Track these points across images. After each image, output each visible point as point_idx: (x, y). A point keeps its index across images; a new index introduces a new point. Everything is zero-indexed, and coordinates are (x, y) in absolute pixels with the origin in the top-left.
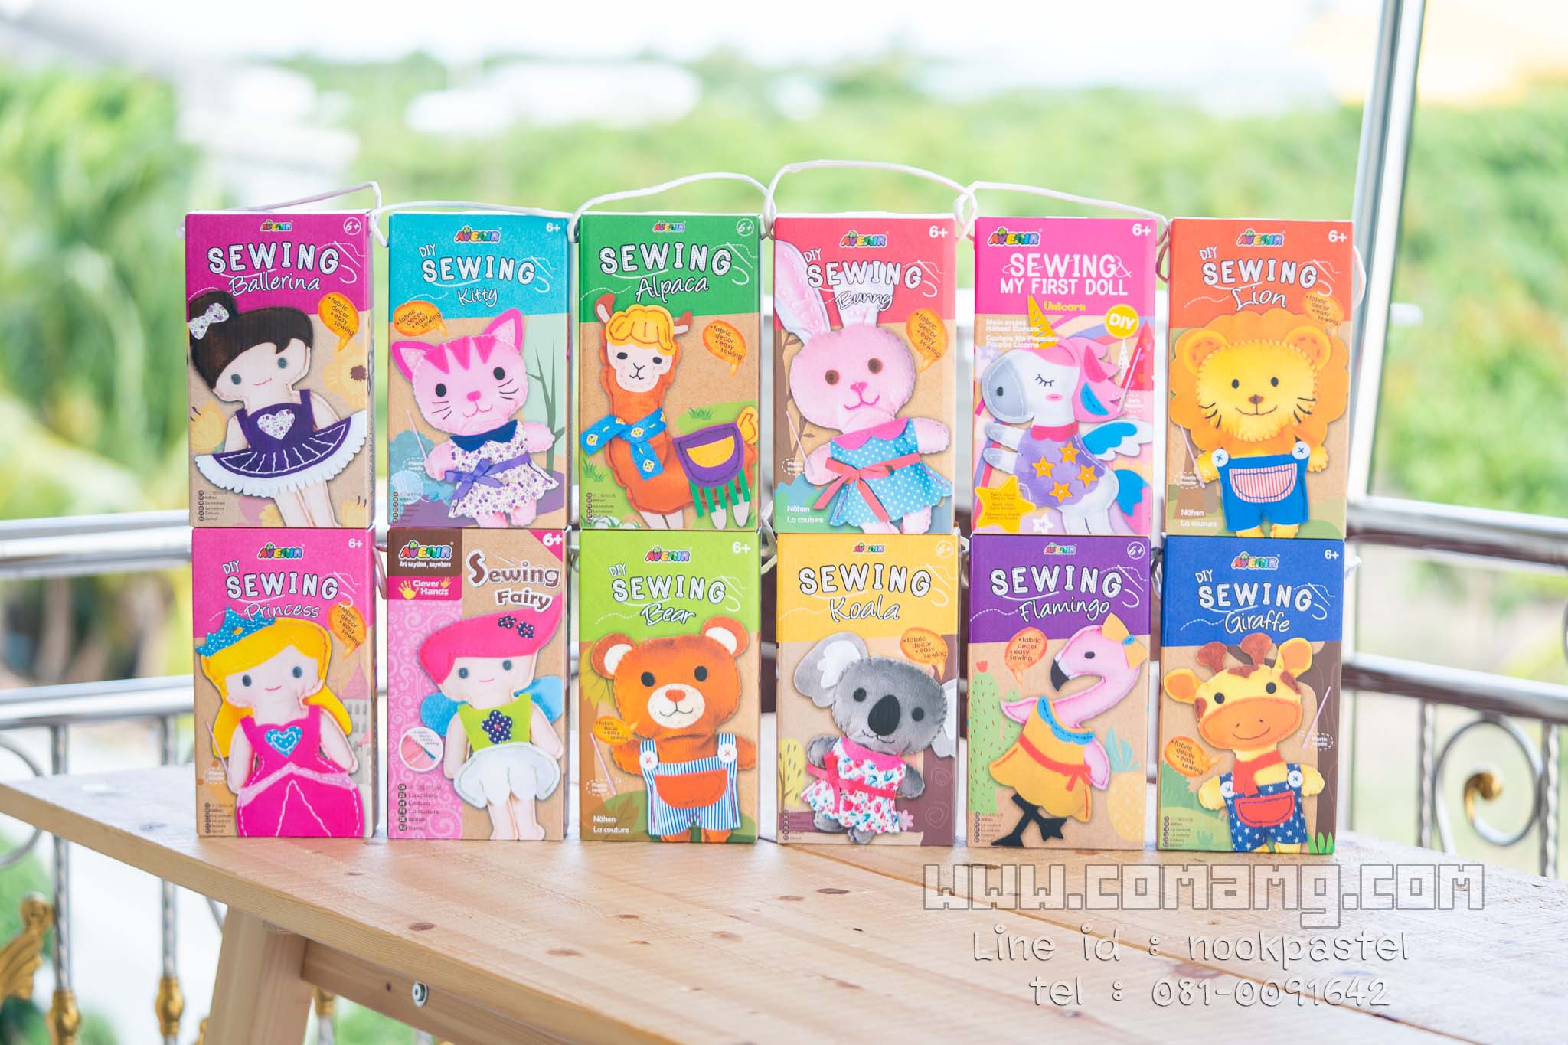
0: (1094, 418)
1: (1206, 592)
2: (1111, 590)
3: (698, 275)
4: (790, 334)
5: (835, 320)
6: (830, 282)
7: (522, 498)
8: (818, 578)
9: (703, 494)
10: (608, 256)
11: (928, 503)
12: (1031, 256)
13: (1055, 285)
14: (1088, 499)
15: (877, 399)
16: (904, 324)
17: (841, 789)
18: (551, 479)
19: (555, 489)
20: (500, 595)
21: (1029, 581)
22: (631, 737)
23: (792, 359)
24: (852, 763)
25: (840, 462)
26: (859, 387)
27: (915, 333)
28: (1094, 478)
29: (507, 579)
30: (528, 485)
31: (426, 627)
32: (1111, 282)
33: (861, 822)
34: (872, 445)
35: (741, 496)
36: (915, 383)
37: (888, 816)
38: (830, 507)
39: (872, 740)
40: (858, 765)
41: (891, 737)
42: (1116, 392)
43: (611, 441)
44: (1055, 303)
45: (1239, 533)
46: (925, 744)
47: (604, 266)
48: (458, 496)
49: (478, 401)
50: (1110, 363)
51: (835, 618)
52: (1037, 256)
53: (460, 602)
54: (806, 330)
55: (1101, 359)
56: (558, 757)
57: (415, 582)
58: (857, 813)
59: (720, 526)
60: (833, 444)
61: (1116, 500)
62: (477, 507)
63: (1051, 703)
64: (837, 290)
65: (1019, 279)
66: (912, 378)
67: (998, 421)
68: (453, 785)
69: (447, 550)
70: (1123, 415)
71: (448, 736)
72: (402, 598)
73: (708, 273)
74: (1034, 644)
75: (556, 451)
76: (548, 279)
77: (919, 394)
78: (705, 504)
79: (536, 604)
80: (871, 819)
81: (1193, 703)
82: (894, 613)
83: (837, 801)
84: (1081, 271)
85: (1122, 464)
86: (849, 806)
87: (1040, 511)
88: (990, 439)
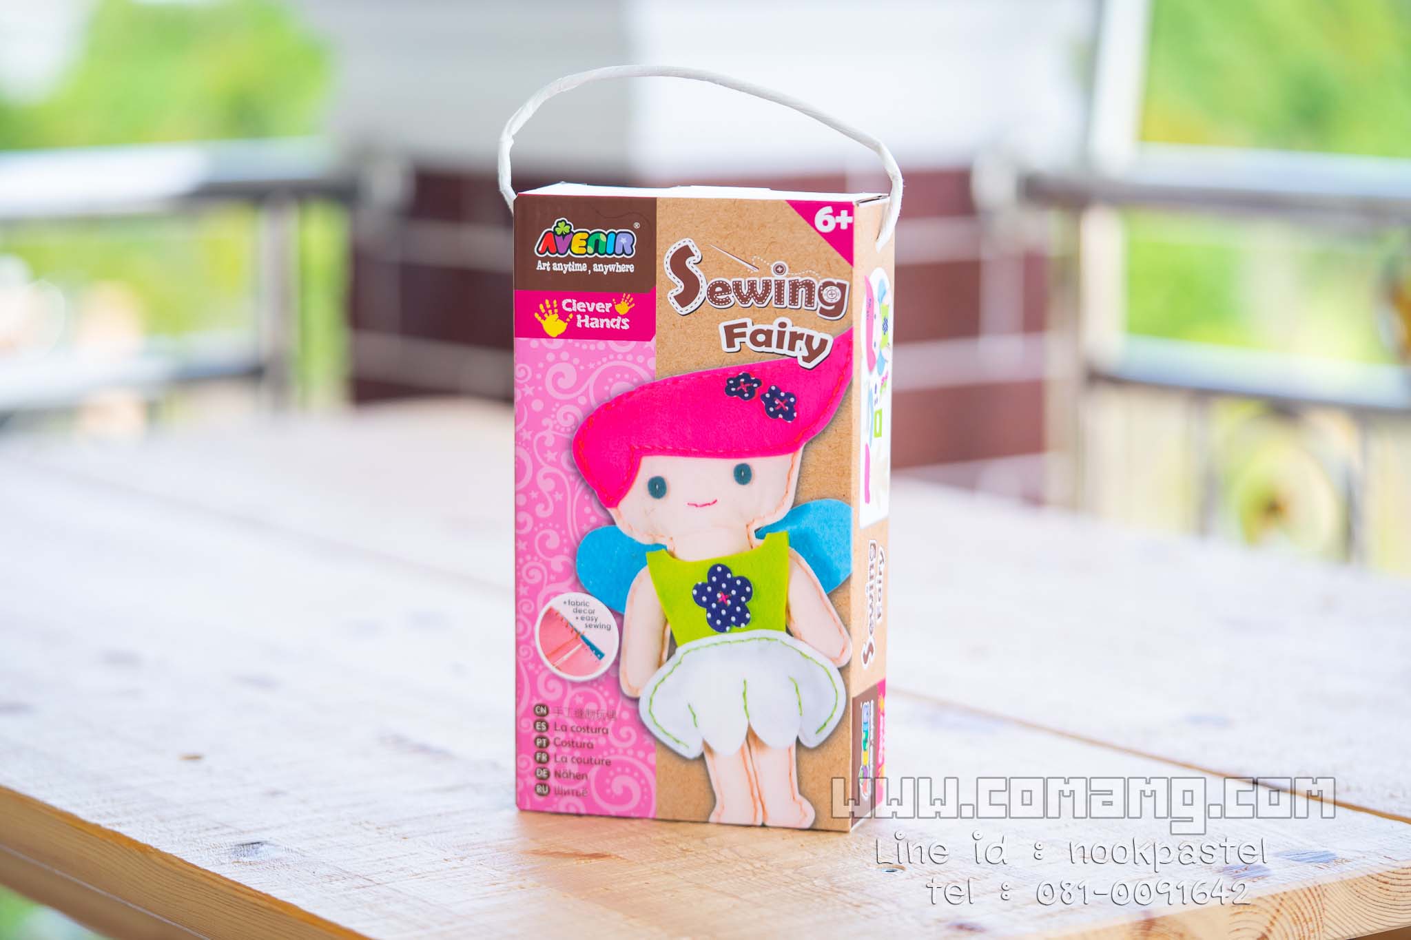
20: (729, 330)
29: (744, 299)
31: (586, 394)
53: (651, 345)
56: (843, 664)
57: (564, 302)
68: (637, 712)
69: (627, 239)
71: (627, 614)
72: (540, 333)
79: (800, 351)
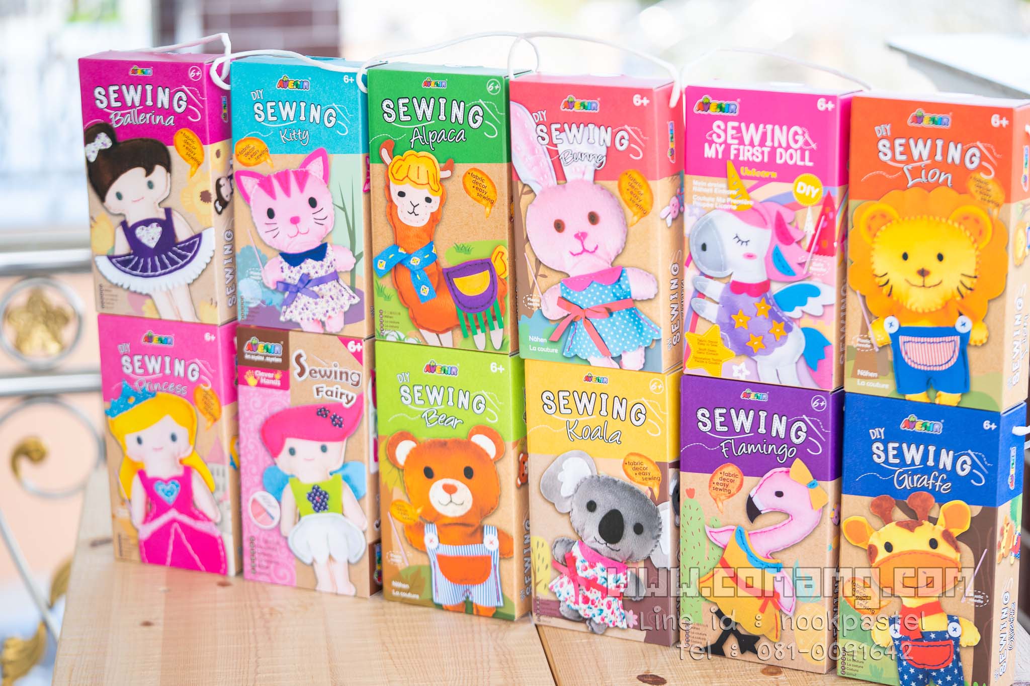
0: (784, 278)
1: (878, 448)
2: (798, 437)
3: (458, 128)
4: (525, 185)
5: (560, 175)
6: (555, 141)
7: (334, 309)
8: (556, 401)
9: (467, 318)
10: (388, 106)
11: (641, 343)
12: (731, 124)
13: (750, 153)
14: (778, 351)
15: (596, 248)
16: (616, 183)
17: (579, 585)
18: (354, 295)
19: (356, 304)
20: (317, 389)
21: (728, 422)
22: (418, 520)
23: (527, 208)
24: (587, 564)
25: (568, 301)
26: (581, 236)
27: (625, 190)
28: (784, 333)
30: (338, 299)
31: (265, 411)
32: (799, 152)
33: (596, 615)
34: (594, 288)
35: (496, 323)
36: (627, 236)
37: (617, 613)
38: (563, 340)
39: (602, 546)
40: (592, 566)
41: (617, 546)
42: (804, 257)
43: (395, 267)
44: (750, 169)
45: (909, 397)
46: (645, 556)
47: (385, 115)
48: (287, 303)
49: (298, 225)
50: (797, 227)
51: (571, 436)
52: (736, 124)
53: (288, 392)
54: (537, 182)
55: (790, 224)
56: (364, 529)
57: (256, 372)
58: (593, 607)
59: (481, 348)
60: (562, 285)
61: (803, 355)
62: (300, 313)
63: (746, 534)
64: (561, 149)
65: (721, 144)
66: (624, 231)
67: (702, 274)
68: (287, 542)
69: (278, 348)
70: (808, 277)
71: (283, 501)
73: (466, 126)
74: (732, 478)
75: (357, 272)
76: (347, 124)
77: (631, 246)
78: (468, 327)
79: (344, 400)
80: (604, 614)
81: (867, 548)
82: (616, 438)
83: (577, 595)
84: (773, 140)
85: (807, 323)
86: (586, 600)
87: (739, 358)
88: (696, 290)
